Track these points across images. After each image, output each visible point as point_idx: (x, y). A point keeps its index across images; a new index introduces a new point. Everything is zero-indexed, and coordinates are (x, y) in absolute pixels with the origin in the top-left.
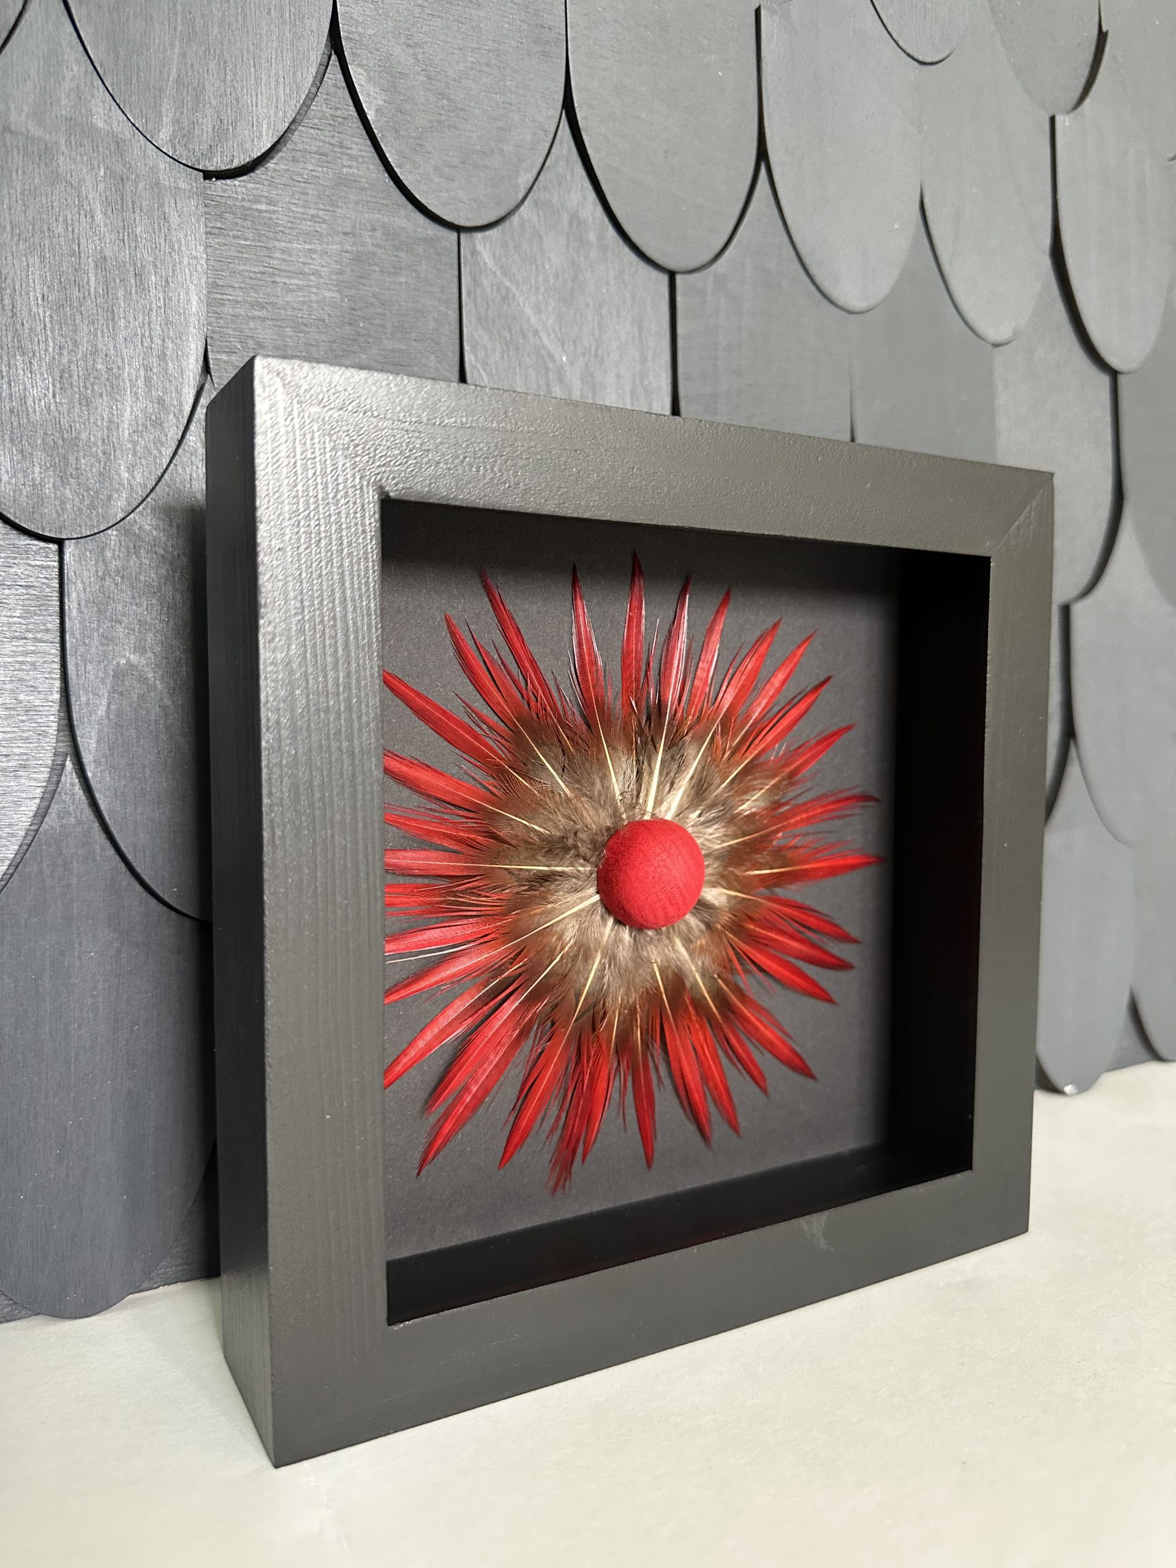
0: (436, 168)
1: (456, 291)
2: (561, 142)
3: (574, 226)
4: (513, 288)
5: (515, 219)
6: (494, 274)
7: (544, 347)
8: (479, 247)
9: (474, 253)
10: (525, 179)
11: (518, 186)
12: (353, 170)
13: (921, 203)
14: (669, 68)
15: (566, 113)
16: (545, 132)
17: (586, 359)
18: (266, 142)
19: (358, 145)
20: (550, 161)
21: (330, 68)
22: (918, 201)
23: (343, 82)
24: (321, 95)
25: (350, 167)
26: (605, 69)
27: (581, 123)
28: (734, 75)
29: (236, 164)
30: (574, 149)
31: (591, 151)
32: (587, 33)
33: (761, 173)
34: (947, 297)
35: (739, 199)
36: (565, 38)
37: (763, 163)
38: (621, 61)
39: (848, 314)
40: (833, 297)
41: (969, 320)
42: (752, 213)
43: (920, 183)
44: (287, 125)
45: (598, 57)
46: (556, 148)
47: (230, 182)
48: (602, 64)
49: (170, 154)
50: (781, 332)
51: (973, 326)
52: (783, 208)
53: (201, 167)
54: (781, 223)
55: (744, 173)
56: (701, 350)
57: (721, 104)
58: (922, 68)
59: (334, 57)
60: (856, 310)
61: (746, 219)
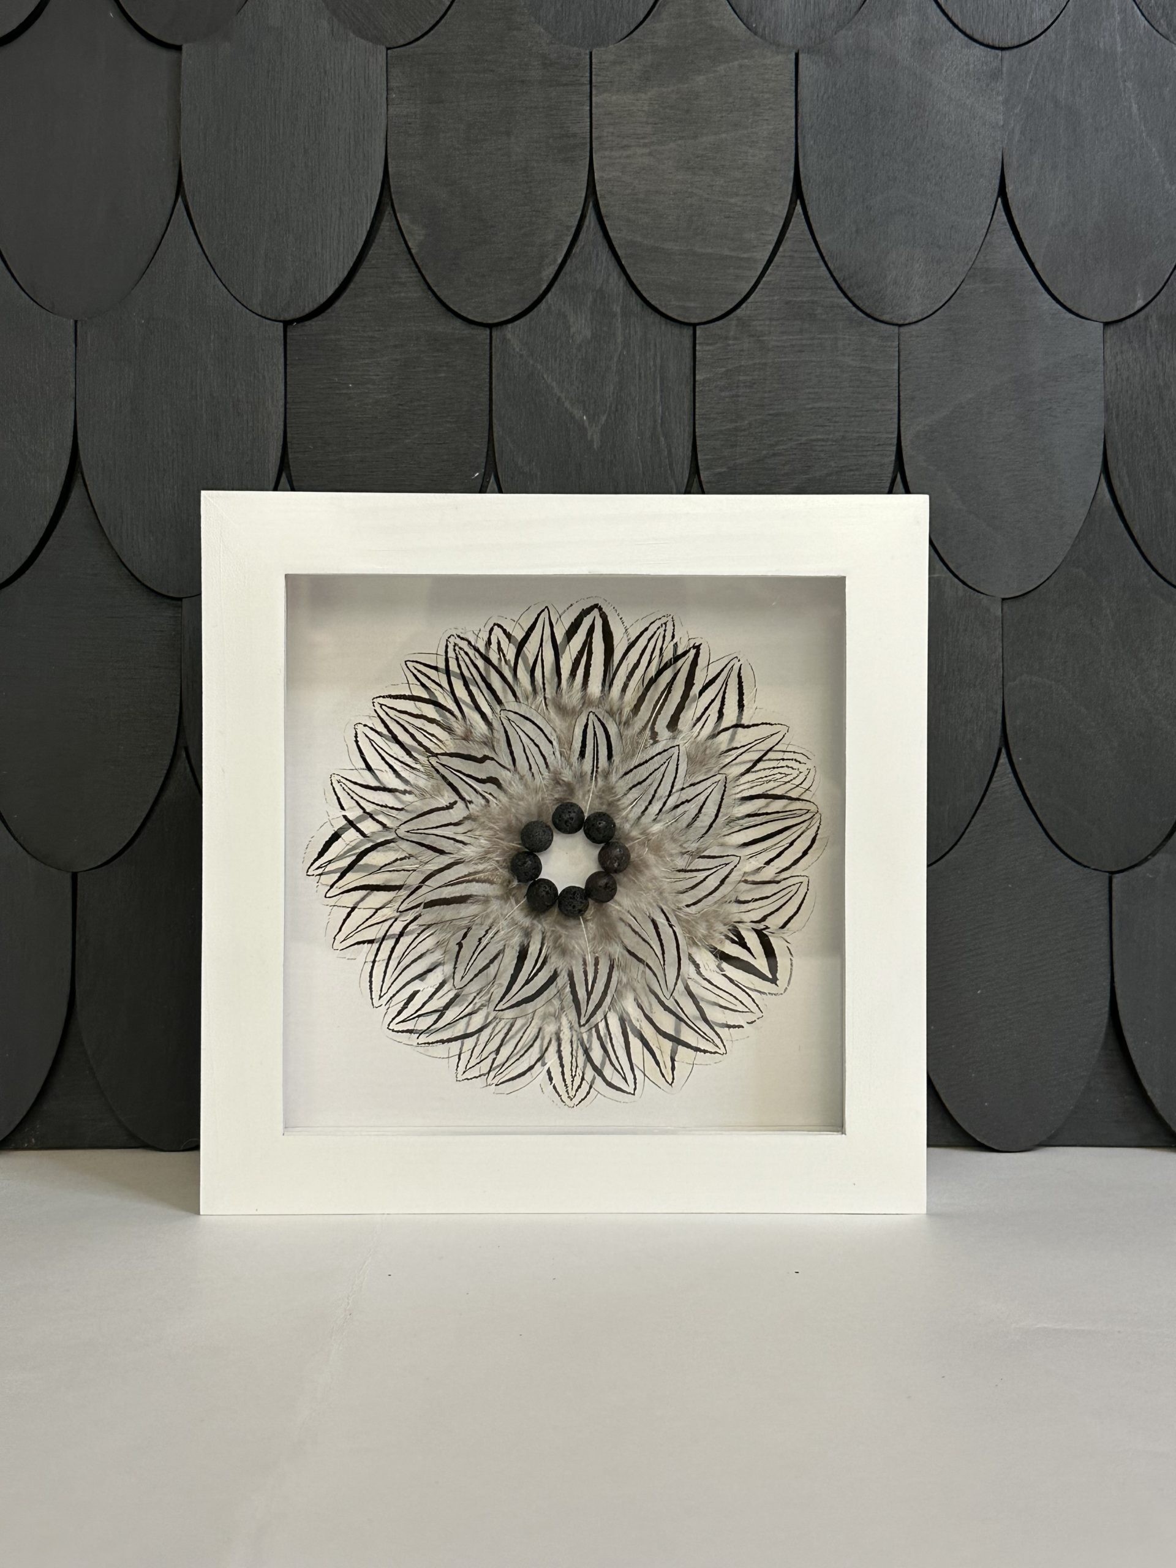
0: (468, 280)
1: (486, 376)
2: (588, 228)
3: (598, 302)
4: (539, 367)
5: (543, 305)
6: (521, 356)
7: (567, 410)
8: (509, 336)
9: (504, 340)
10: (549, 272)
11: (541, 280)
12: (403, 295)
13: (1002, 192)
14: (695, 137)
15: (593, 202)
16: (568, 228)
17: (606, 415)
18: (330, 292)
19: (407, 274)
20: (576, 250)
21: (385, 218)
22: (996, 194)
23: (396, 227)
24: (378, 240)
25: (400, 292)
26: (628, 157)
27: (603, 210)
28: (768, 124)
29: (307, 311)
30: (600, 234)
31: (611, 234)
32: (611, 129)
33: (796, 211)
34: (1038, 284)
35: (769, 242)
36: (588, 140)
37: (798, 202)
38: (645, 145)
39: (897, 327)
40: (877, 315)
41: (1068, 304)
42: (784, 251)
43: (999, 172)
44: (346, 273)
45: (622, 147)
46: (582, 236)
47: (307, 323)
48: (625, 153)
49: (260, 314)
50: (814, 359)
51: (1074, 310)
52: (818, 239)
53: (282, 319)
54: (817, 254)
55: (777, 216)
56: (721, 390)
57: (752, 156)
58: (1007, 54)
59: (389, 208)
60: (907, 322)
61: (776, 259)
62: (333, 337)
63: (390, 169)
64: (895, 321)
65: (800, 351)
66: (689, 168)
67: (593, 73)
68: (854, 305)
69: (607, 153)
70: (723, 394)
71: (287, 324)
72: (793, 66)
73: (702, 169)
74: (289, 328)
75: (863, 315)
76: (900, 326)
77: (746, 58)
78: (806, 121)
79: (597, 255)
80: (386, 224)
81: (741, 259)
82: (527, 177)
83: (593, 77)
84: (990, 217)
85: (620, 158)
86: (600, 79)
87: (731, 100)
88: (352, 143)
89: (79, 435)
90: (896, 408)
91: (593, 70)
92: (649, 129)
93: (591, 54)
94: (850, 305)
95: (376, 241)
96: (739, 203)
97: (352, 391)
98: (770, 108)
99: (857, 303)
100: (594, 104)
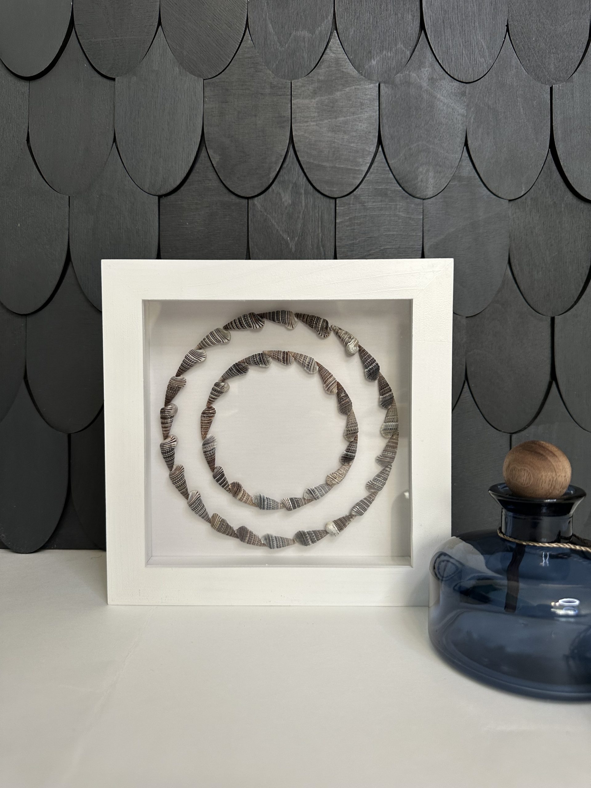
0: (238, 178)
1: (246, 220)
2: (290, 156)
3: (294, 188)
4: (269, 216)
5: (270, 189)
6: (261, 211)
7: (281, 235)
8: (256, 202)
9: (254, 205)
10: (273, 175)
11: (269, 178)
12: (210, 184)
13: (466, 144)
14: (336, 118)
15: (292, 146)
16: (281, 156)
17: (298, 237)
18: (178, 182)
19: (212, 175)
20: (285, 165)
21: (203, 152)
22: (464, 144)
23: (207, 155)
24: (200, 160)
25: (209, 184)
26: (307, 126)
27: (297, 149)
28: (367, 113)
29: (168, 191)
30: (295, 159)
31: (300, 159)
32: (300, 114)
33: (379, 150)
34: (481, 183)
35: (368, 163)
36: (290, 119)
37: (380, 146)
38: (314, 121)
39: (422, 200)
40: (414, 194)
41: (494, 192)
42: (374, 167)
43: (465, 135)
44: (185, 175)
45: (304, 122)
46: (288, 160)
47: (169, 197)
48: (306, 124)
49: (148, 192)
50: (387, 213)
51: (497, 194)
52: (389, 162)
53: (157, 195)
54: (388, 168)
55: (371, 152)
56: (347, 227)
57: (360, 126)
58: (468, 85)
59: (204, 148)
60: (427, 198)
61: (371, 170)
62: (180, 203)
63: (205, 131)
64: (421, 197)
65: (380, 210)
66: (333, 131)
67: (292, 91)
68: (404, 190)
69: (298, 124)
70: (348, 228)
71: (160, 197)
72: (378, 88)
73: (338, 131)
74: (161, 199)
75: (408, 195)
76: (424, 199)
77: (358, 85)
78: (383, 112)
79: (294, 168)
80: (203, 154)
81: (356, 170)
82: (264, 134)
83: (292, 92)
84: (461, 154)
85: (304, 126)
86: (295, 93)
87: (351, 102)
88: (188, 119)
89: (70, 245)
90: (422, 235)
91: (292, 89)
92: (316, 114)
93: (291, 83)
94: (402, 190)
95: (199, 161)
96: (355, 146)
97: (187, 226)
98: (368, 107)
99: (406, 189)
100: (292, 104)
